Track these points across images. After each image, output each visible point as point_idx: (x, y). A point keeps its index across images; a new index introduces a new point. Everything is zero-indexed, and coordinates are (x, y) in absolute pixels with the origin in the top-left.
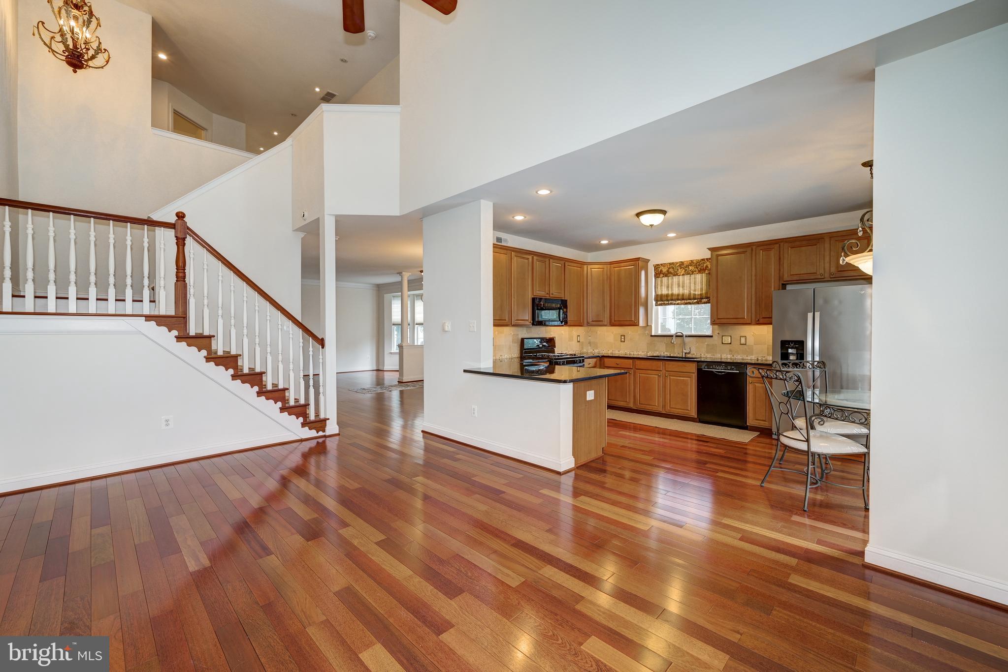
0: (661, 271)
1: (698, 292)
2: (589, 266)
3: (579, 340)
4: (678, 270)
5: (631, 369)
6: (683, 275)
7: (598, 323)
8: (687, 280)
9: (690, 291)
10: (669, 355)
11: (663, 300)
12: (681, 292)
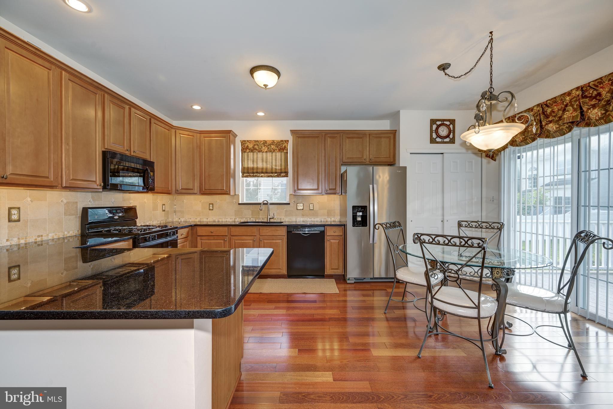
0: (248, 146)
1: (278, 168)
2: (177, 131)
3: (164, 209)
4: (262, 147)
5: (227, 236)
6: (266, 152)
7: (187, 191)
8: (269, 156)
9: (272, 166)
10: (254, 221)
11: (248, 172)
12: (265, 166)
